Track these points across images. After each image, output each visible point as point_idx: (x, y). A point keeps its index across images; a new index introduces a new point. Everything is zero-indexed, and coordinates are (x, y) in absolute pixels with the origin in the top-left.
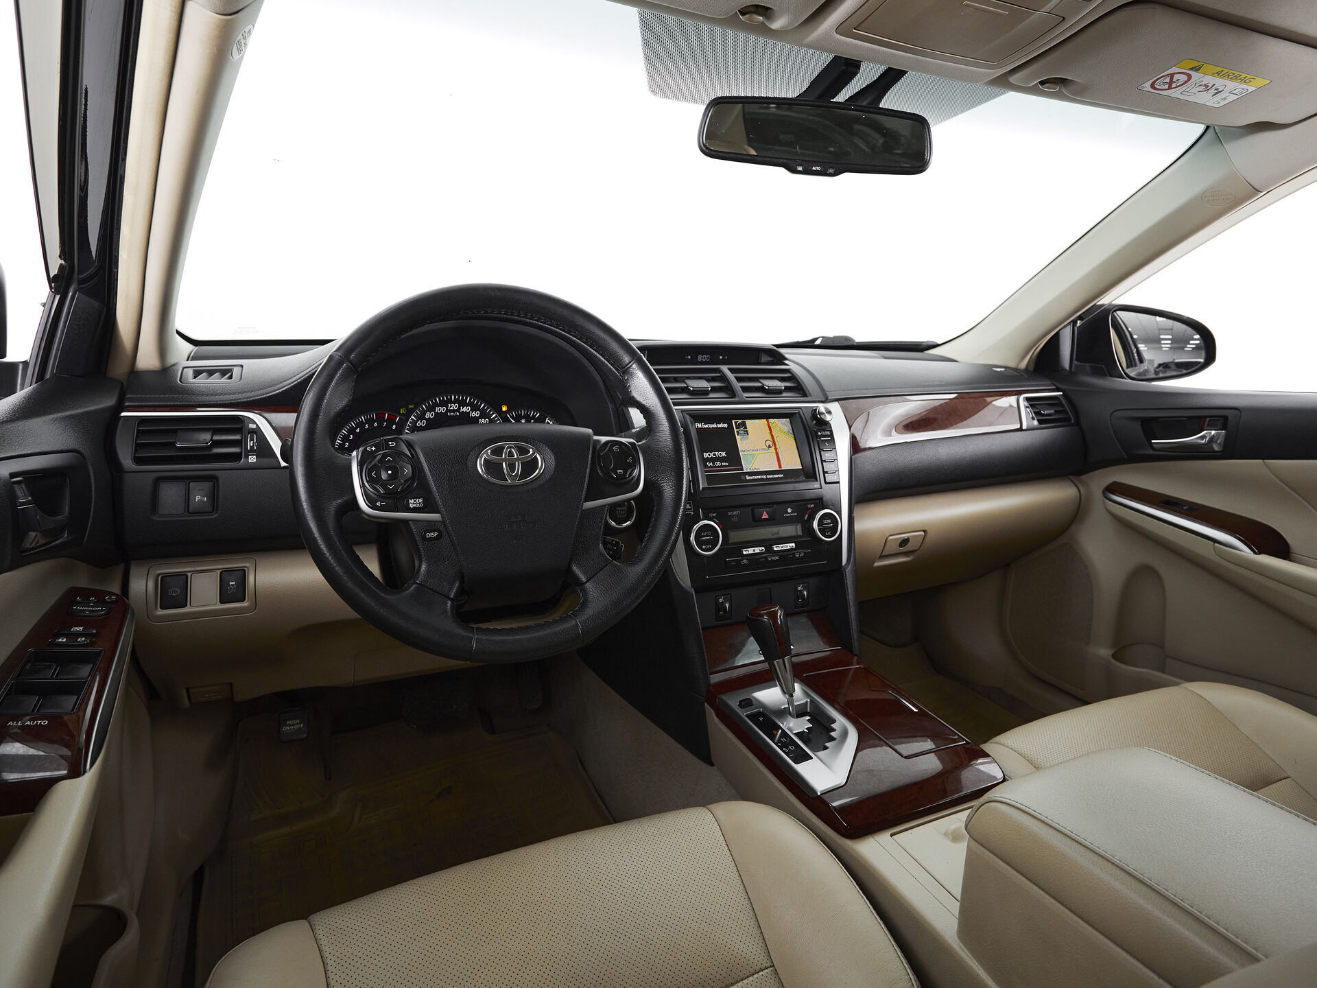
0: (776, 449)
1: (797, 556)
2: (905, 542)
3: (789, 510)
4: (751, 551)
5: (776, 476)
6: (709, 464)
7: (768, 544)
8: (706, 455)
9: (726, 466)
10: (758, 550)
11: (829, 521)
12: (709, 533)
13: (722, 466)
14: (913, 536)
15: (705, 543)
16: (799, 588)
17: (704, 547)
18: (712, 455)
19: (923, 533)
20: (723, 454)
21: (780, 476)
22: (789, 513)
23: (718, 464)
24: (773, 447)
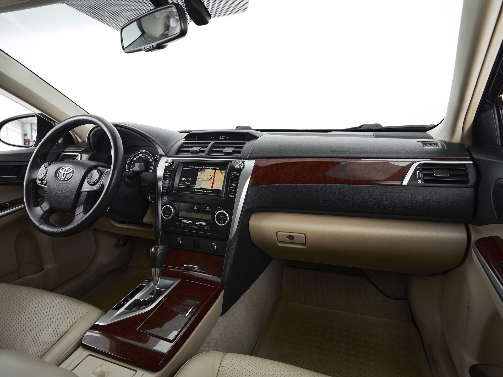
0: (214, 179)
1: (206, 229)
2: (291, 237)
3: (208, 208)
4: (185, 221)
5: (208, 191)
6: (182, 183)
7: (194, 220)
8: (183, 179)
9: (189, 184)
10: (189, 222)
11: (223, 216)
12: (169, 210)
13: (187, 184)
14: (296, 235)
15: (167, 214)
16: (213, 244)
17: (166, 215)
18: (185, 179)
19: (304, 235)
20: (190, 179)
21: (210, 192)
22: (207, 209)
23: (186, 183)
24: (213, 178)
